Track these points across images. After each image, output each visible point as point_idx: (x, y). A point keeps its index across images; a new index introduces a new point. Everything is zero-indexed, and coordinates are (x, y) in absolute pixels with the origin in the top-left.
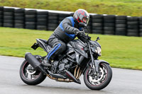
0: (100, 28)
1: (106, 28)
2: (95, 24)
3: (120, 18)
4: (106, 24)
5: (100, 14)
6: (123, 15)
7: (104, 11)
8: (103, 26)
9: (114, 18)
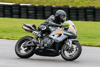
0: (34, 15)
1: (38, 14)
2: (30, 12)
3: (48, 7)
4: (38, 12)
5: (34, 4)
6: (49, 5)
7: (36, 2)
8: (36, 13)
9: (44, 7)
